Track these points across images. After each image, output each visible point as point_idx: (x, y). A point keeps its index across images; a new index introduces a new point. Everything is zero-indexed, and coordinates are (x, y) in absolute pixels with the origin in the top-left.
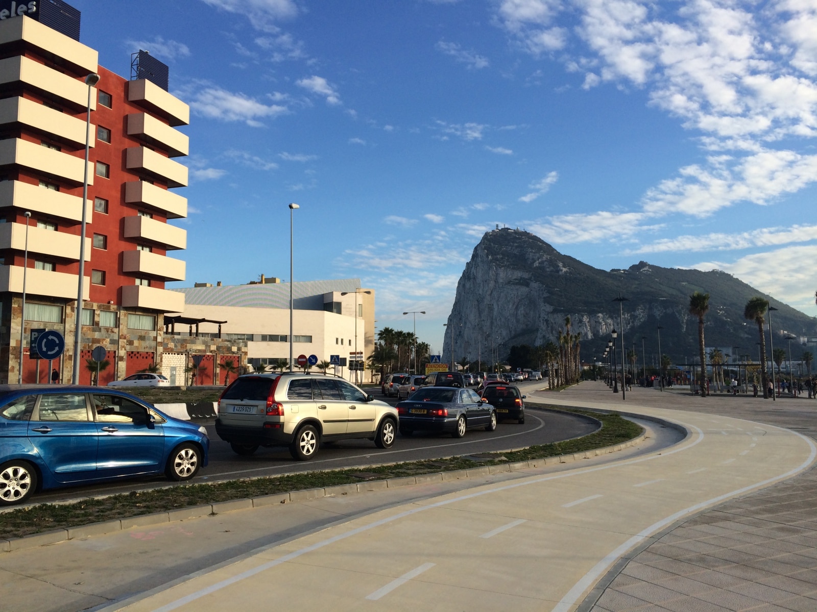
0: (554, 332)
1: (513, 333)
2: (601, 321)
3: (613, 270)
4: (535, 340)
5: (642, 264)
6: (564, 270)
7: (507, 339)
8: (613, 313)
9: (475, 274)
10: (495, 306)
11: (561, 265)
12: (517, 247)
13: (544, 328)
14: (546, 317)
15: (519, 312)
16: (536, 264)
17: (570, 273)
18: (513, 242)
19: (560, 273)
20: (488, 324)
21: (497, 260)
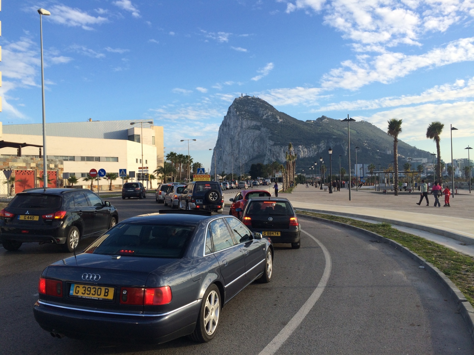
0: (274, 156)
1: (251, 157)
2: (301, 150)
3: (307, 121)
4: (264, 161)
5: (323, 117)
6: (280, 120)
7: (247, 161)
8: (307, 145)
9: (229, 123)
10: (241, 142)
11: (278, 117)
12: (253, 107)
13: (269, 154)
14: (270, 148)
15: (255, 145)
16: (264, 117)
17: (284, 122)
18: (251, 104)
19: (278, 122)
20: (237, 152)
21: (242, 114)
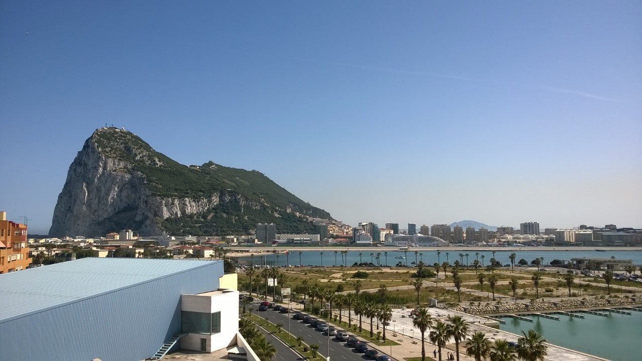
0: (152, 211)
1: (117, 210)
2: (187, 203)
3: (191, 166)
4: (135, 216)
5: (211, 163)
6: (159, 164)
7: (111, 214)
8: (196, 199)
9: (86, 162)
10: (103, 188)
11: (157, 160)
12: (122, 144)
13: (144, 207)
14: (145, 199)
15: (123, 194)
16: (138, 158)
17: (164, 167)
18: (119, 139)
19: (157, 166)
20: (96, 201)
21: (105, 151)
